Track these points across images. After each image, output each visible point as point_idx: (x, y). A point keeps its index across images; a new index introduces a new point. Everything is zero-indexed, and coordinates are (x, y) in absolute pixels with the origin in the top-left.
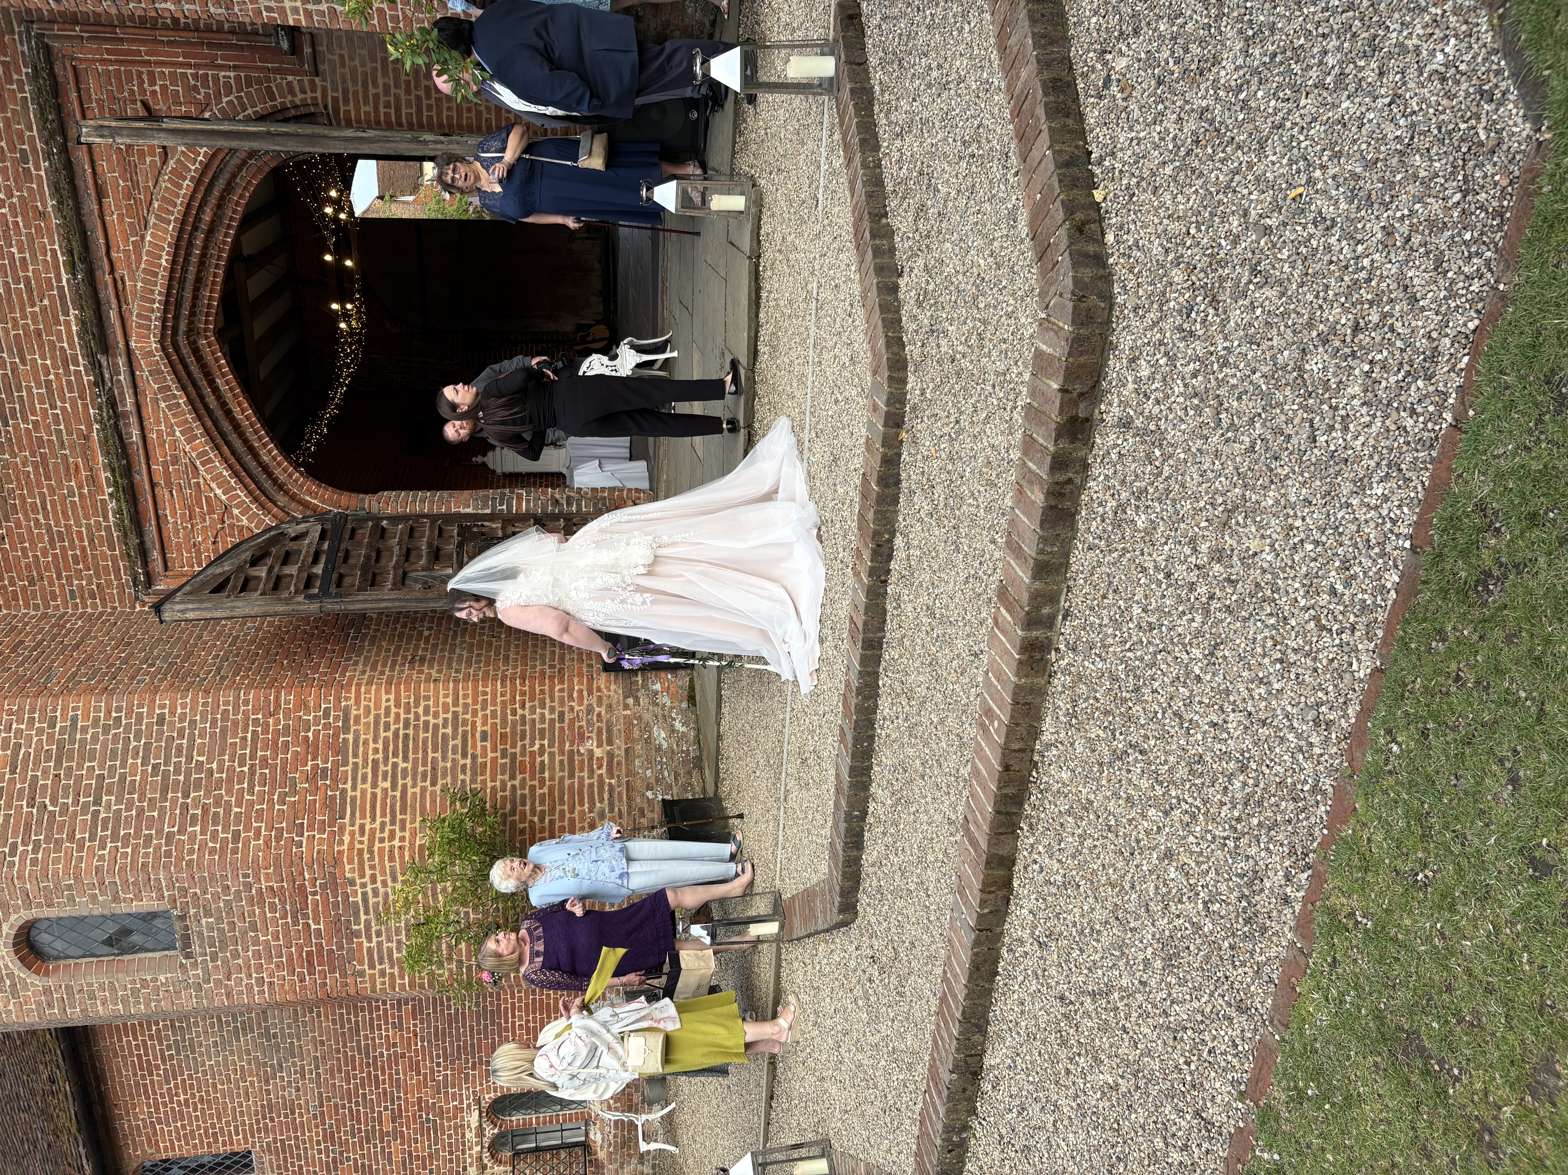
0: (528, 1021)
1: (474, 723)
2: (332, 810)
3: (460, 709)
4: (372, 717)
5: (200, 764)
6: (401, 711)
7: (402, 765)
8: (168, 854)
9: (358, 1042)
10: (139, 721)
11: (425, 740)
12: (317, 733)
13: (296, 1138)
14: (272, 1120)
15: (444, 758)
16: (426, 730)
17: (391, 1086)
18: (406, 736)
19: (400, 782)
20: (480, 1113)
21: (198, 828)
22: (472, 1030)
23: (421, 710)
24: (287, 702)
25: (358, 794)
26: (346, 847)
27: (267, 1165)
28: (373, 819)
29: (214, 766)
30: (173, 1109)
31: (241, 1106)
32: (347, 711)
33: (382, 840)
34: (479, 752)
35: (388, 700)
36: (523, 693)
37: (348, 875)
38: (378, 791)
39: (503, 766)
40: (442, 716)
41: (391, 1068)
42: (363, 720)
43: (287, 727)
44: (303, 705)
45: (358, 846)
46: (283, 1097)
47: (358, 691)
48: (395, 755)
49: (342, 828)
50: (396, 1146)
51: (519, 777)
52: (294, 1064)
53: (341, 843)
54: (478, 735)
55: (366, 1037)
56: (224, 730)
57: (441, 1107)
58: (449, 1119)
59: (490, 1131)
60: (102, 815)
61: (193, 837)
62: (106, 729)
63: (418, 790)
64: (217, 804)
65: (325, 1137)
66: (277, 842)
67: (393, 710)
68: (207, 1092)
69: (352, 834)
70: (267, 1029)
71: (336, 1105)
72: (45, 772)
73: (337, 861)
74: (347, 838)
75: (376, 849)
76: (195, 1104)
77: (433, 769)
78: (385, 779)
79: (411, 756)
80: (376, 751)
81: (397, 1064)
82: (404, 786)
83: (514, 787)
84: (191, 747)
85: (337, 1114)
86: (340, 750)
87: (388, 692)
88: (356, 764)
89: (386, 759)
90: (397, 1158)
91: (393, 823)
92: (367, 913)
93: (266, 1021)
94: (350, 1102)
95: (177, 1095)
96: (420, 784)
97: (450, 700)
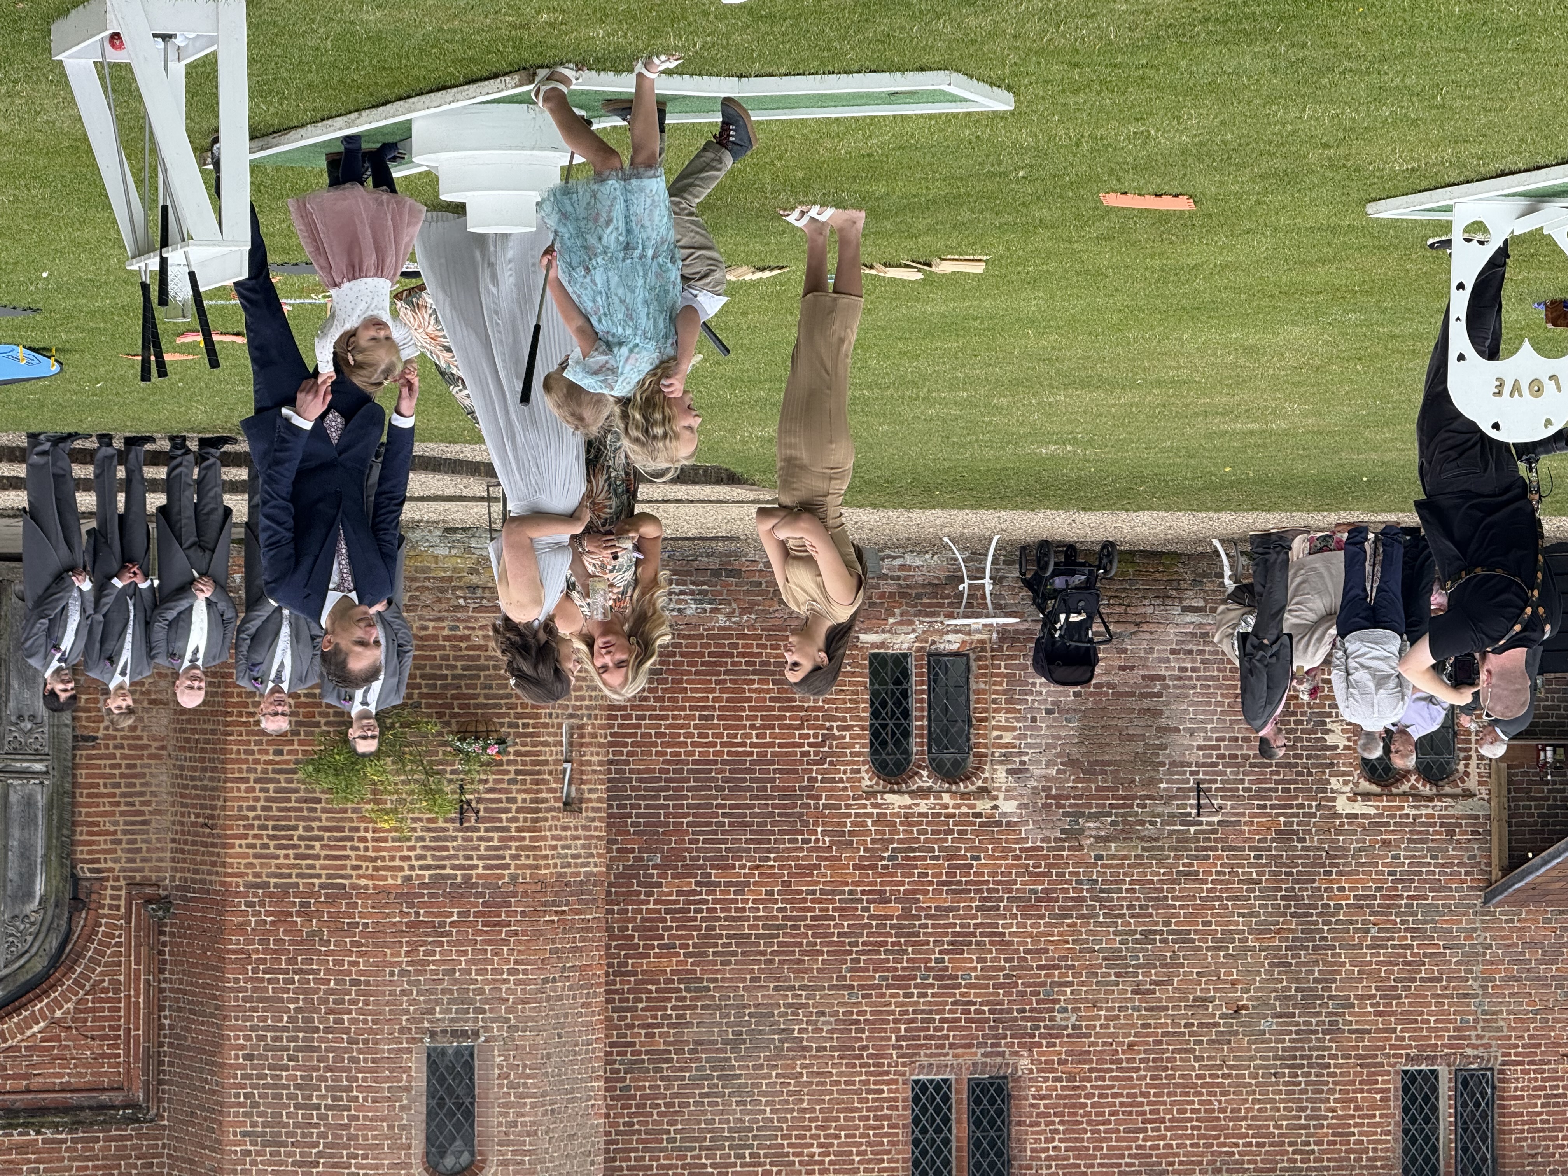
0: (753, 727)
1: (266, 763)
2: (337, 896)
3: (252, 776)
4: (255, 861)
5: (291, 1020)
6: (251, 833)
7: (301, 831)
8: (365, 1042)
9: (758, 936)
10: (248, 1077)
11: (280, 810)
12: (268, 914)
13: (896, 1021)
14: (865, 1048)
15: (296, 791)
16: (270, 809)
17: (832, 901)
18: (275, 828)
19: (316, 833)
20: (892, 792)
21: (346, 1017)
22: (758, 798)
23: (251, 814)
24: (238, 942)
25: (324, 872)
26: (370, 883)
27: (932, 1060)
28: (347, 857)
29: (292, 1006)
30: (831, 1163)
31: (838, 1083)
32: (249, 886)
33: (366, 849)
34: (292, 758)
35: (240, 846)
36: (240, 715)
37: (399, 882)
38: (323, 853)
39: (307, 734)
40: (258, 794)
41: (805, 900)
42: (258, 870)
43: (261, 943)
44: (241, 928)
45: (370, 872)
46: (831, 1031)
47: (231, 875)
48: (291, 838)
49: (354, 887)
50: (928, 901)
51: (318, 719)
52: (781, 1015)
53: (366, 887)
54: (278, 758)
55: (751, 927)
56: (261, 1000)
57: (873, 841)
58: (895, 832)
59: (925, 779)
60: (329, 1101)
61: (353, 1021)
62: (255, 1105)
63: (324, 816)
64: (326, 1001)
65: (899, 987)
66: (362, 945)
67: (250, 841)
68: (811, 1120)
69: (360, 877)
70: (726, 1042)
71: (851, 970)
72: (288, 1155)
73: (383, 891)
74: (363, 882)
75: (373, 854)
76: (826, 1137)
77: (306, 801)
78: (312, 847)
79: (293, 823)
80: (287, 856)
81: (801, 892)
82: (320, 829)
83: (326, 724)
84: (275, 1029)
85: (867, 970)
86: (285, 890)
87: (233, 846)
88: (298, 876)
89: (295, 847)
90: (947, 900)
91: (351, 839)
92: (444, 867)
93: (715, 1042)
94: (850, 953)
95: (812, 1155)
96: (319, 814)
97: (243, 786)
